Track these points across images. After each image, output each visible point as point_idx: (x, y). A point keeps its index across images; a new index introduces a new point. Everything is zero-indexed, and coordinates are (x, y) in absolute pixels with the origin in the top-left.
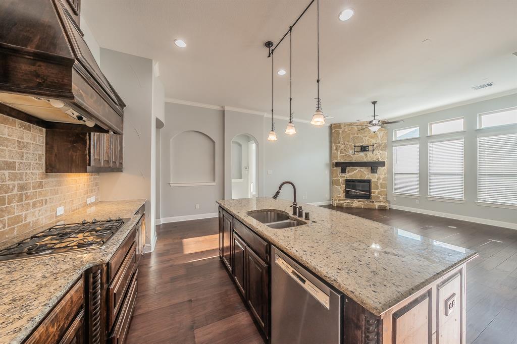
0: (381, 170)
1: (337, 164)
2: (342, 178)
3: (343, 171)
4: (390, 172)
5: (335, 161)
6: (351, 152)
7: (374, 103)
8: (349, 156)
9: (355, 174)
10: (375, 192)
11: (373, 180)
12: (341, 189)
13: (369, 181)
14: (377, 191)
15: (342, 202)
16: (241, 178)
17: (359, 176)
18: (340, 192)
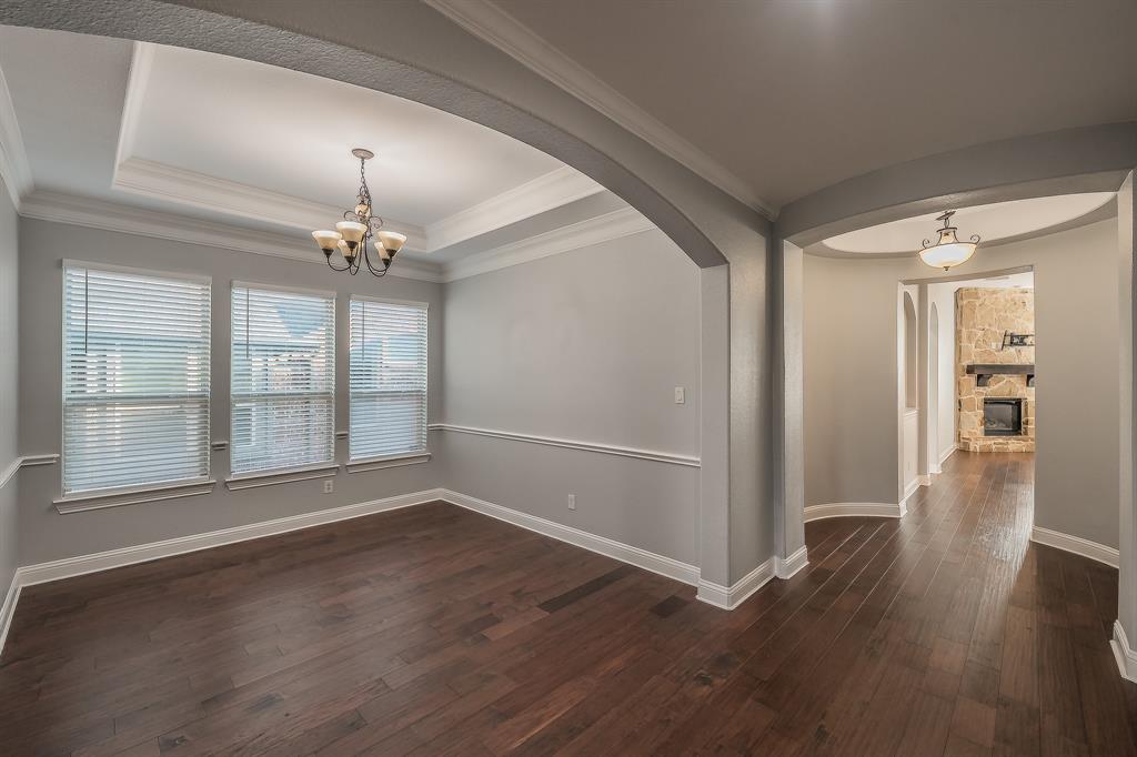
1: (970, 370)
2: (977, 395)
3: (982, 380)
5: (966, 363)
6: (994, 345)
8: (991, 353)
9: (1002, 386)
12: (975, 419)
13: (1019, 402)
15: (989, 443)
17: (1007, 391)
18: (974, 422)
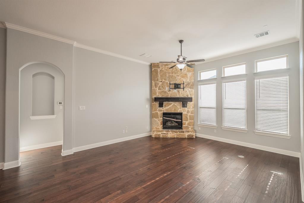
0: (190, 104)
1: (156, 99)
2: (159, 112)
3: (161, 105)
4: (196, 106)
5: (154, 97)
6: (167, 89)
7: (181, 41)
8: (165, 92)
9: (170, 107)
10: (185, 123)
11: (184, 113)
12: (159, 121)
13: (181, 114)
14: (187, 122)
15: (159, 133)
16: (53, 114)
17: (173, 110)
18: (158, 124)
